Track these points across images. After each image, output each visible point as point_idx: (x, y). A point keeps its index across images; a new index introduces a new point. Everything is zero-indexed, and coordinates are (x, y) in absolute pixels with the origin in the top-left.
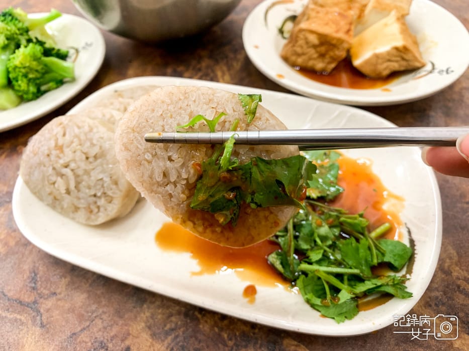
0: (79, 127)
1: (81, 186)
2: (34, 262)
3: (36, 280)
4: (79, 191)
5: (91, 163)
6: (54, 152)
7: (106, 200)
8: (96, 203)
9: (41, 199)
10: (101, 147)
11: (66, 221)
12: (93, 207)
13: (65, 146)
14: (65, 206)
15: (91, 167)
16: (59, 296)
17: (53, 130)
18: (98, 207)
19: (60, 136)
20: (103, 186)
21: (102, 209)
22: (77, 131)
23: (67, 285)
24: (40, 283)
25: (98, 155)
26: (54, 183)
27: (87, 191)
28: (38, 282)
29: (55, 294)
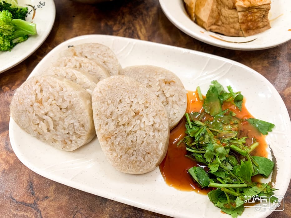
0: (53, 87)
1: (58, 128)
2: (30, 175)
3: (33, 188)
4: (56, 130)
5: (64, 113)
6: (36, 104)
7: (76, 137)
8: (69, 138)
9: (28, 132)
10: (70, 102)
11: (48, 147)
12: (67, 141)
13: (43, 100)
14: (47, 139)
15: (64, 115)
16: (50, 199)
17: (32, 87)
18: (71, 141)
19: (38, 92)
20: (73, 128)
21: (73, 142)
22: (51, 89)
23: (54, 191)
24: (36, 189)
25: (68, 108)
26: (38, 124)
27: (63, 131)
28: (34, 189)
29: (47, 197)
